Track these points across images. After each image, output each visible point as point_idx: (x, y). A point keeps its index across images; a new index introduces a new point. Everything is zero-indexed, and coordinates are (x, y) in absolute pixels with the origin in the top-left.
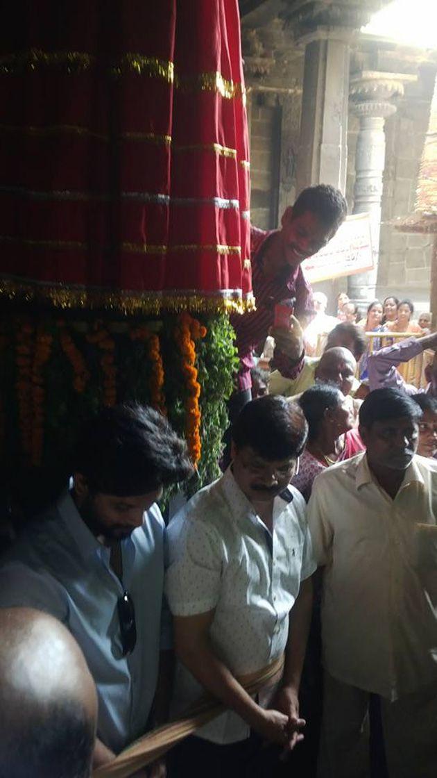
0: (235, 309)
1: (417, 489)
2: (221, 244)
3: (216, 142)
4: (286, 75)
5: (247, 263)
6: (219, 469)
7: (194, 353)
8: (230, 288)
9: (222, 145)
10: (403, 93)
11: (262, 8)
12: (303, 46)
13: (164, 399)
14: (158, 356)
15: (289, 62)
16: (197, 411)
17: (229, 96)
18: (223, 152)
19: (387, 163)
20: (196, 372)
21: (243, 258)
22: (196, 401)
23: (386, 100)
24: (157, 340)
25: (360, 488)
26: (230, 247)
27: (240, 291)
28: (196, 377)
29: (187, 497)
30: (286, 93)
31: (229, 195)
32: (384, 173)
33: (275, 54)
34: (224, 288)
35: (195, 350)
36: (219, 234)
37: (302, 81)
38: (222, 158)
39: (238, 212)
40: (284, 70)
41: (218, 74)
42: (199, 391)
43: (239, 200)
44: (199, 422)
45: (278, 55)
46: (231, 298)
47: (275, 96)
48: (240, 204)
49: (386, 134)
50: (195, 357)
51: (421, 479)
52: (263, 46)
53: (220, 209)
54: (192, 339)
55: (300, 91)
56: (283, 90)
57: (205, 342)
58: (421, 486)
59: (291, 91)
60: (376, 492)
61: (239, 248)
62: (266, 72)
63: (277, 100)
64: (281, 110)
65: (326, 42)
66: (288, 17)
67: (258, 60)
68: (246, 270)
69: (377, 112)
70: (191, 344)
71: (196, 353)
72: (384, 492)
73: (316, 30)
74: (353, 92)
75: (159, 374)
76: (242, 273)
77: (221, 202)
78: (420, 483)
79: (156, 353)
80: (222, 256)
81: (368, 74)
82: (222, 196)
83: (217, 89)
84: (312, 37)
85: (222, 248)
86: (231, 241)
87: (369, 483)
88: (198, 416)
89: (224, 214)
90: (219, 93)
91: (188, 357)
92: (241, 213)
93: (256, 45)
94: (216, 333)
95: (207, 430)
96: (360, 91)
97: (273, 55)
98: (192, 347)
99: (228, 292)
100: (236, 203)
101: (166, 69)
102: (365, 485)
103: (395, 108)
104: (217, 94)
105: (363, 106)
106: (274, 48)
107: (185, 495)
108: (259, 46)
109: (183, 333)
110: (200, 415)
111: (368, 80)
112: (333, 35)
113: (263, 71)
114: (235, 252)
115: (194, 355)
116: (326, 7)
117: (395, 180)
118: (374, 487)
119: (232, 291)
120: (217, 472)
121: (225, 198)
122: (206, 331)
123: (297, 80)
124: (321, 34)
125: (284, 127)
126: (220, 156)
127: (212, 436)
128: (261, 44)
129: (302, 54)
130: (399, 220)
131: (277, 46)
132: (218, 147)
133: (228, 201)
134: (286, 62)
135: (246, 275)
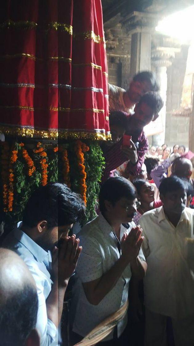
0: (102, 138)
1: (186, 223)
2: (95, 108)
3: (92, 62)
4: (123, 49)
5: (107, 118)
6: (96, 213)
7: (83, 158)
8: (99, 128)
9: (95, 64)
10: (174, 57)
11: (112, 19)
12: (130, 36)
13: (70, 179)
14: (67, 159)
15: (124, 44)
16: (85, 185)
17: (97, 42)
18: (95, 67)
19: (168, 88)
20: (84, 167)
21: (105, 116)
22: (84, 180)
23: (167, 59)
24: (66, 152)
25: (160, 222)
26: (99, 110)
27: (104, 130)
28: (84, 169)
29: (81, 226)
30: (124, 57)
31: (98, 86)
32: (167, 91)
33: (118, 40)
34: (96, 128)
35: (84, 157)
36: (94, 104)
37: (130, 52)
38: (95, 69)
39: (103, 94)
40: (122, 47)
41: (93, 32)
42: (86, 176)
43: (103, 89)
44: (86, 190)
45: (120, 40)
46: (100, 133)
47: (119, 58)
48: (103, 91)
49: (167, 74)
50: (83, 160)
51: (188, 218)
52: (113, 36)
53: (95, 92)
54: (82, 152)
55: (129, 56)
56: (122, 56)
57: (88, 154)
58: (188, 222)
59: (125, 56)
60: (168, 224)
61: (103, 111)
62: (114, 47)
63: (120, 60)
64: (121, 64)
65: (141, 33)
66: (123, 23)
67: (111, 42)
68: (107, 121)
69: (163, 65)
70: (82, 154)
71: (84, 159)
72: (171, 224)
73: (136, 28)
74: (153, 56)
75: (67, 168)
76: (105, 123)
77: (95, 89)
78: (187, 220)
79: (66, 158)
80: (96, 114)
81: (159, 49)
82: (95, 87)
83: (92, 38)
84: (134, 31)
85: (96, 110)
86: (100, 107)
87: (164, 219)
88: (85, 187)
89: (96, 95)
90: (93, 40)
91: (81, 159)
92: (104, 95)
93: (110, 36)
94: (93, 150)
95: (90, 194)
96: (155, 56)
97: (117, 40)
98: (82, 155)
99: (98, 130)
100: (102, 90)
101: (69, 28)
102: (163, 220)
103: (171, 64)
104: (92, 40)
105: (157, 62)
106: (118, 37)
107: (80, 225)
108: (111, 36)
109: (78, 149)
110: (86, 187)
111: (159, 51)
112: (144, 30)
113: (113, 47)
114: (102, 112)
115: (83, 159)
116: (140, 18)
117: (171, 95)
118: (167, 221)
119: (100, 130)
120: (95, 214)
121: (97, 88)
122: (89, 148)
123: (128, 52)
124: (138, 30)
125: (123, 72)
126: (94, 68)
127: (92, 197)
128: (112, 35)
129: (130, 40)
130: (174, 112)
131: (119, 36)
132: (93, 65)
133: (98, 89)
134: (123, 44)
135: (107, 123)
